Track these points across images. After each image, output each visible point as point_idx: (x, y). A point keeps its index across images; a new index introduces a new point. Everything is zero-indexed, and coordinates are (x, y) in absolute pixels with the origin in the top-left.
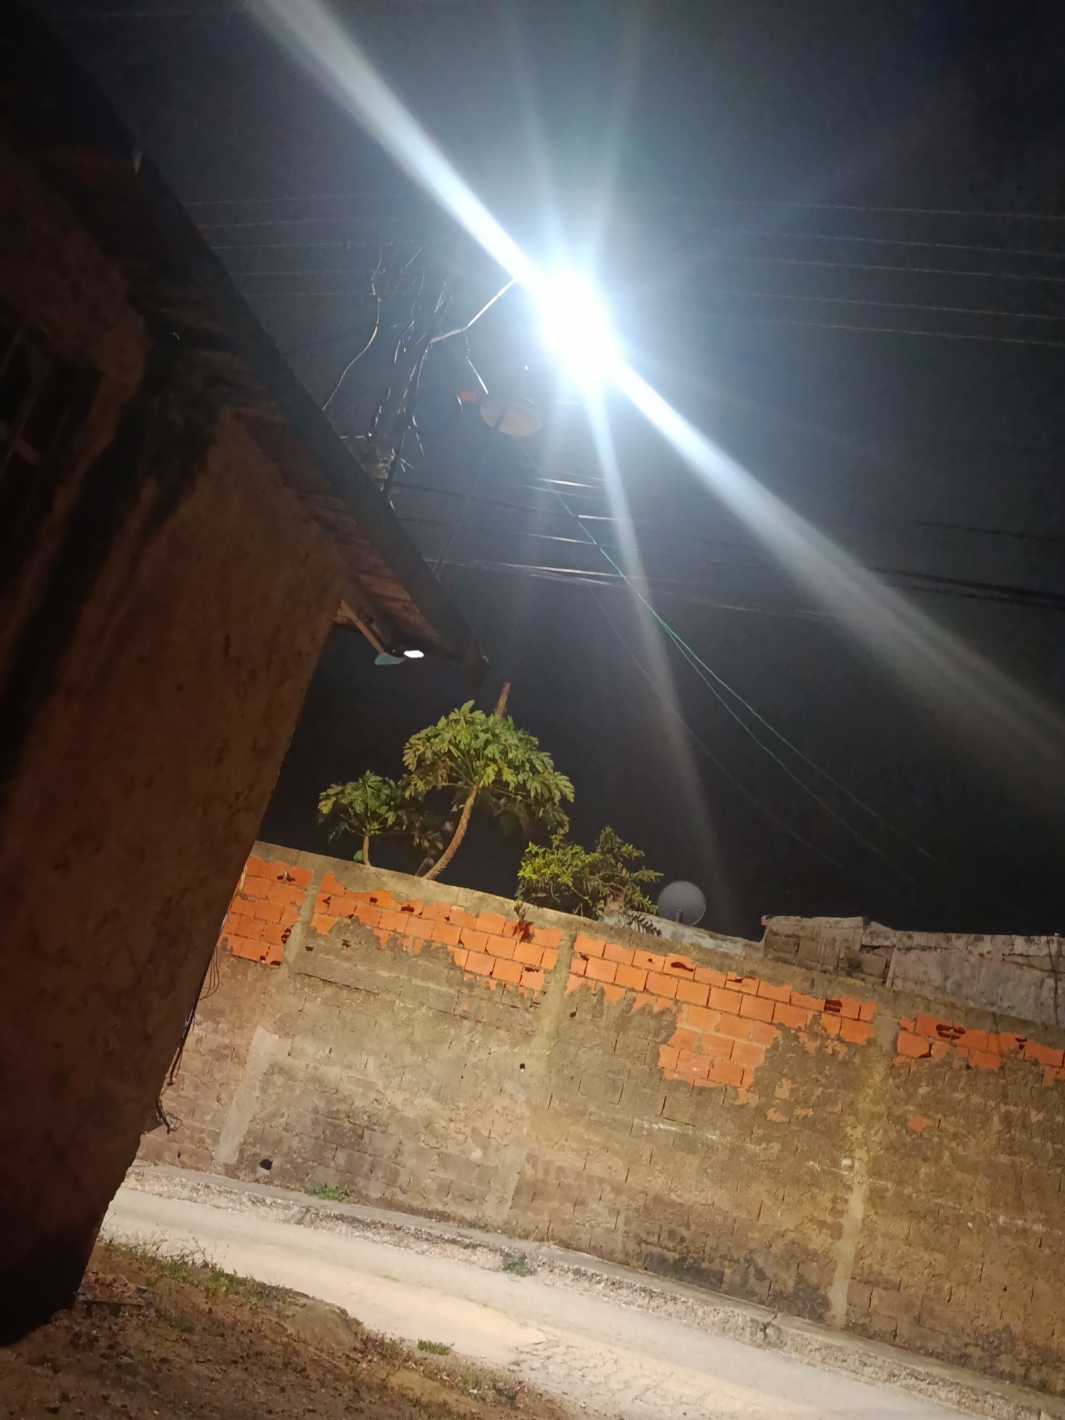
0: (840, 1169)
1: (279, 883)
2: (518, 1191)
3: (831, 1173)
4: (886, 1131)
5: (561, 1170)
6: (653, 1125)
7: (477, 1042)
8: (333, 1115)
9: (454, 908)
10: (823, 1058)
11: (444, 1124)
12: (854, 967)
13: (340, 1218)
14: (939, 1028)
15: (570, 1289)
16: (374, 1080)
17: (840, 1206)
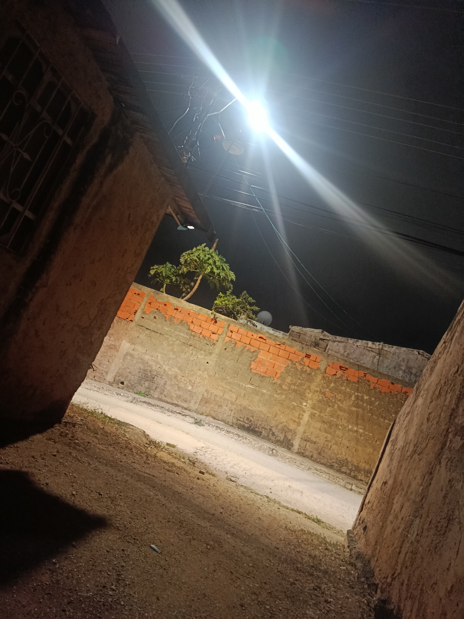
0: (303, 406)
1: (135, 295)
2: (201, 400)
3: (299, 406)
4: (319, 396)
5: (216, 395)
6: (246, 385)
7: (194, 354)
8: (145, 370)
9: (191, 311)
10: (302, 372)
11: (181, 377)
12: (316, 345)
13: (144, 402)
14: (340, 367)
15: (214, 432)
16: (160, 361)
17: (301, 417)
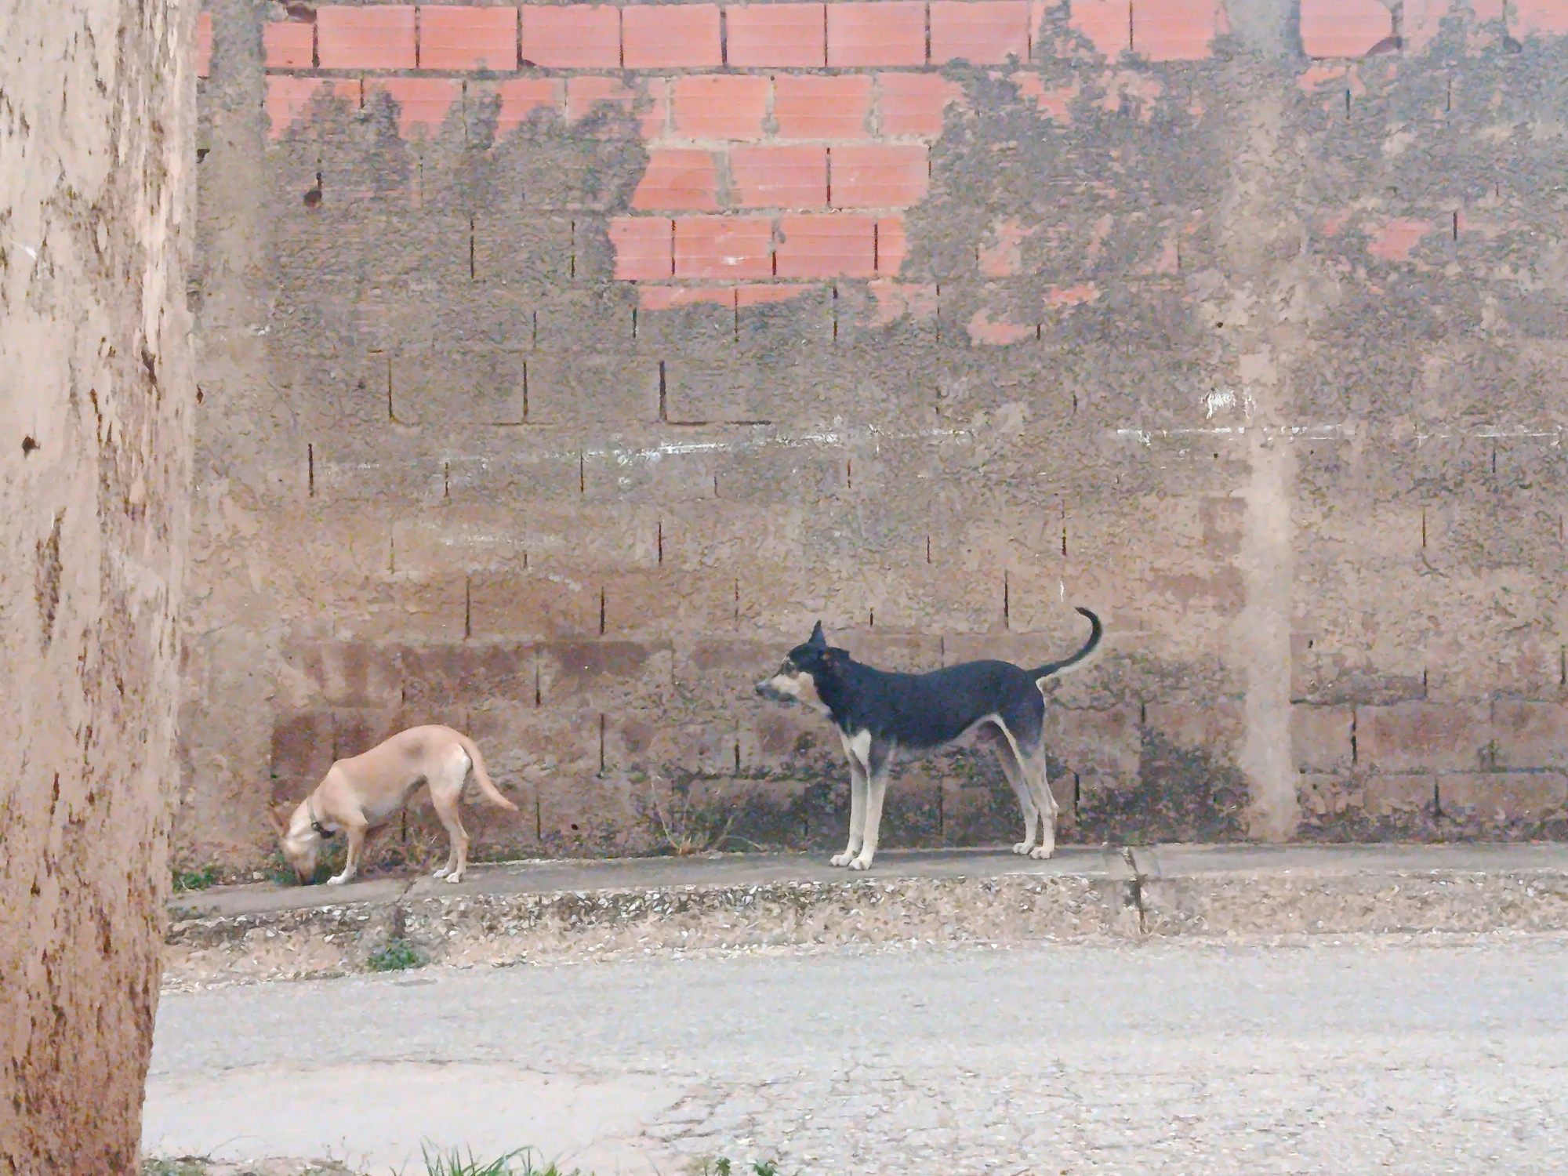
0: (1207, 423)
2: (281, 748)
6: (647, 454)
10: (1098, 129)
15: (561, 958)
17: (1224, 526)
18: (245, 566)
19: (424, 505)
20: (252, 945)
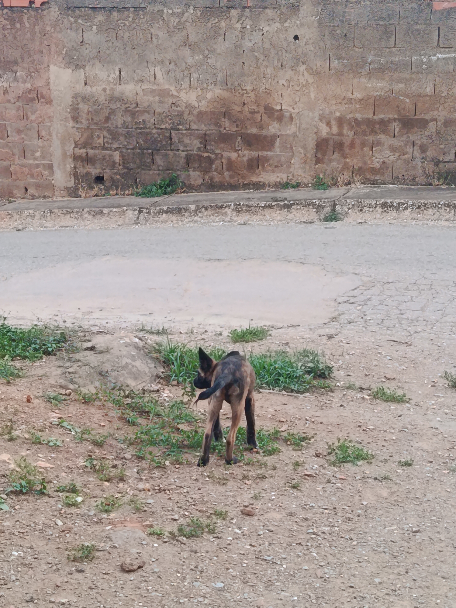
2: (318, 148)
5: (353, 121)
6: (432, 58)
7: (248, 27)
15: (381, 221)
16: (167, 87)
18: (309, 92)
19: (363, 74)
20: (293, 210)
